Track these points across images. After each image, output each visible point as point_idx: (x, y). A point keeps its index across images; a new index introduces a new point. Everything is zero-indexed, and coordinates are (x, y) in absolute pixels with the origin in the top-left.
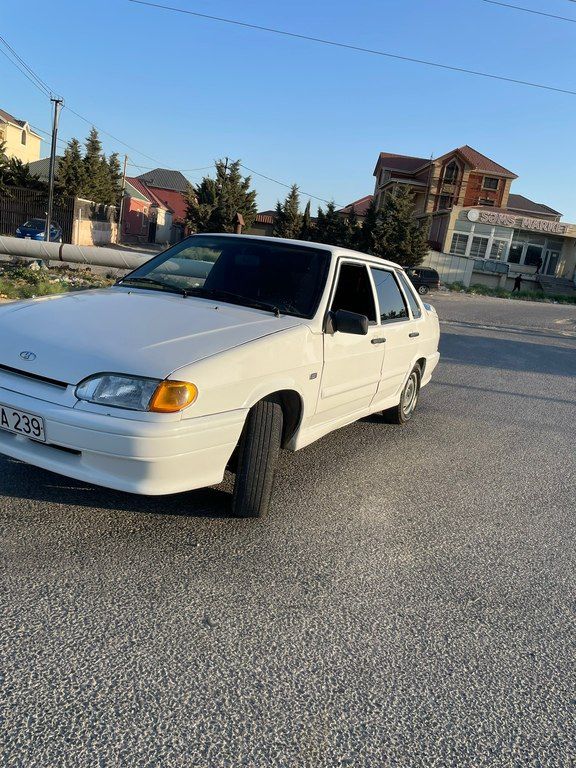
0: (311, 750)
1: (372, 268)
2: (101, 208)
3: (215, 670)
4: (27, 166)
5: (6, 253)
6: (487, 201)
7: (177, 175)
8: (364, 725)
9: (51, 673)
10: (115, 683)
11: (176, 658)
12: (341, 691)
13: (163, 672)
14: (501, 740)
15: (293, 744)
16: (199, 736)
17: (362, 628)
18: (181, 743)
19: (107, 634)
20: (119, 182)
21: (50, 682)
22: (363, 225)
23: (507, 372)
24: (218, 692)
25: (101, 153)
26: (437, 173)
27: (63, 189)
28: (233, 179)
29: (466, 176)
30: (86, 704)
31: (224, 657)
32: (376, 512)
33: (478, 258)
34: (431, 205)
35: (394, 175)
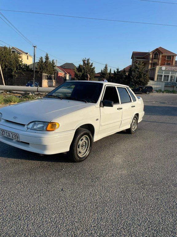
0: (85, 223)
1: (117, 87)
2: (50, 76)
3: (62, 202)
4: (29, 66)
5: (22, 91)
6: (168, 63)
7: (72, 64)
8: (101, 217)
9: (18, 203)
10: (34, 206)
11: (52, 199)
12: (97, 208)
13: (48, 203)
14: (142, 222)
15: (80, 221)
16: (54, 219)
17: (107, 191)
18: (49, 221)
19: (34, 193)
20: (55, 68)
21: (17, 205)
22: (128, 74)
23: (171, 117)
24: (62, 208)
25: (49, 60)
26: (151, 56)
27: (39, 71)
28: (88, 64)
29: (161, 56)
30: (26, 211)
31: (65, 199)
32: (118, 159)
33: (166, 82)
34: (150, 66)
35: (138, 58)
